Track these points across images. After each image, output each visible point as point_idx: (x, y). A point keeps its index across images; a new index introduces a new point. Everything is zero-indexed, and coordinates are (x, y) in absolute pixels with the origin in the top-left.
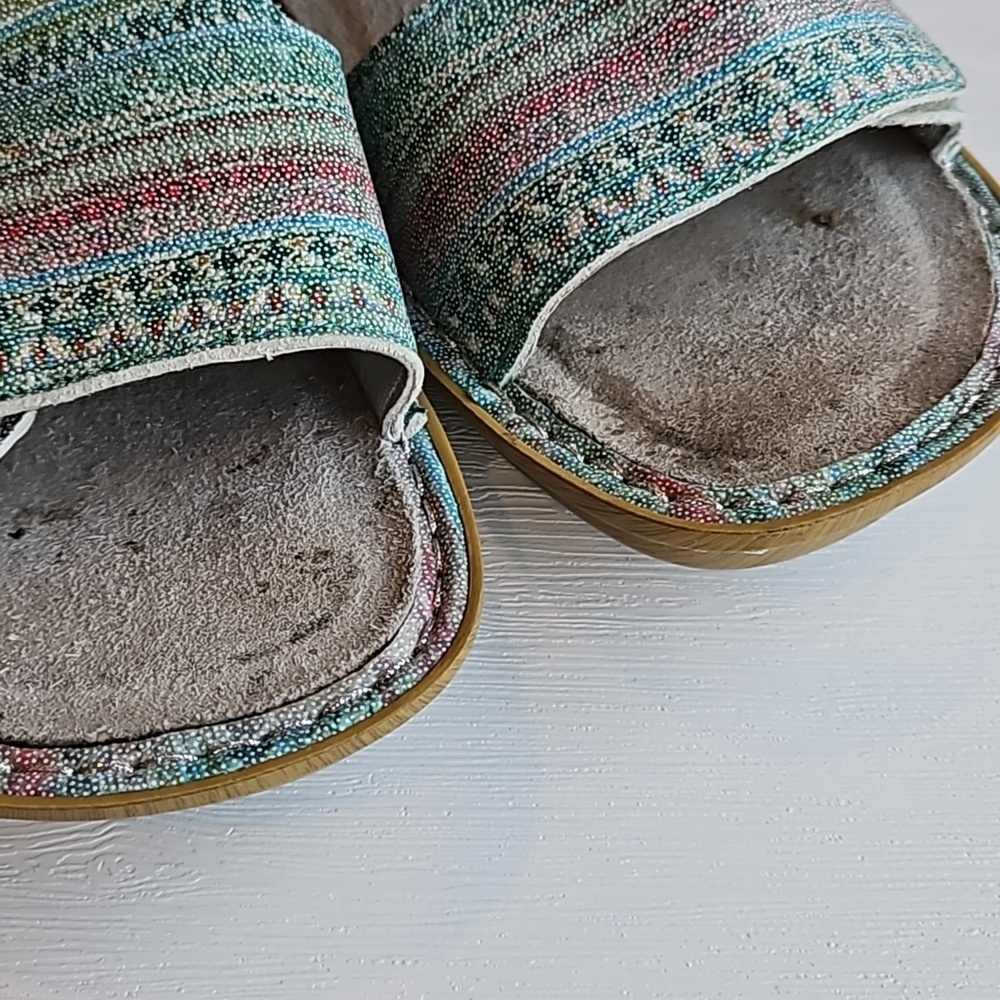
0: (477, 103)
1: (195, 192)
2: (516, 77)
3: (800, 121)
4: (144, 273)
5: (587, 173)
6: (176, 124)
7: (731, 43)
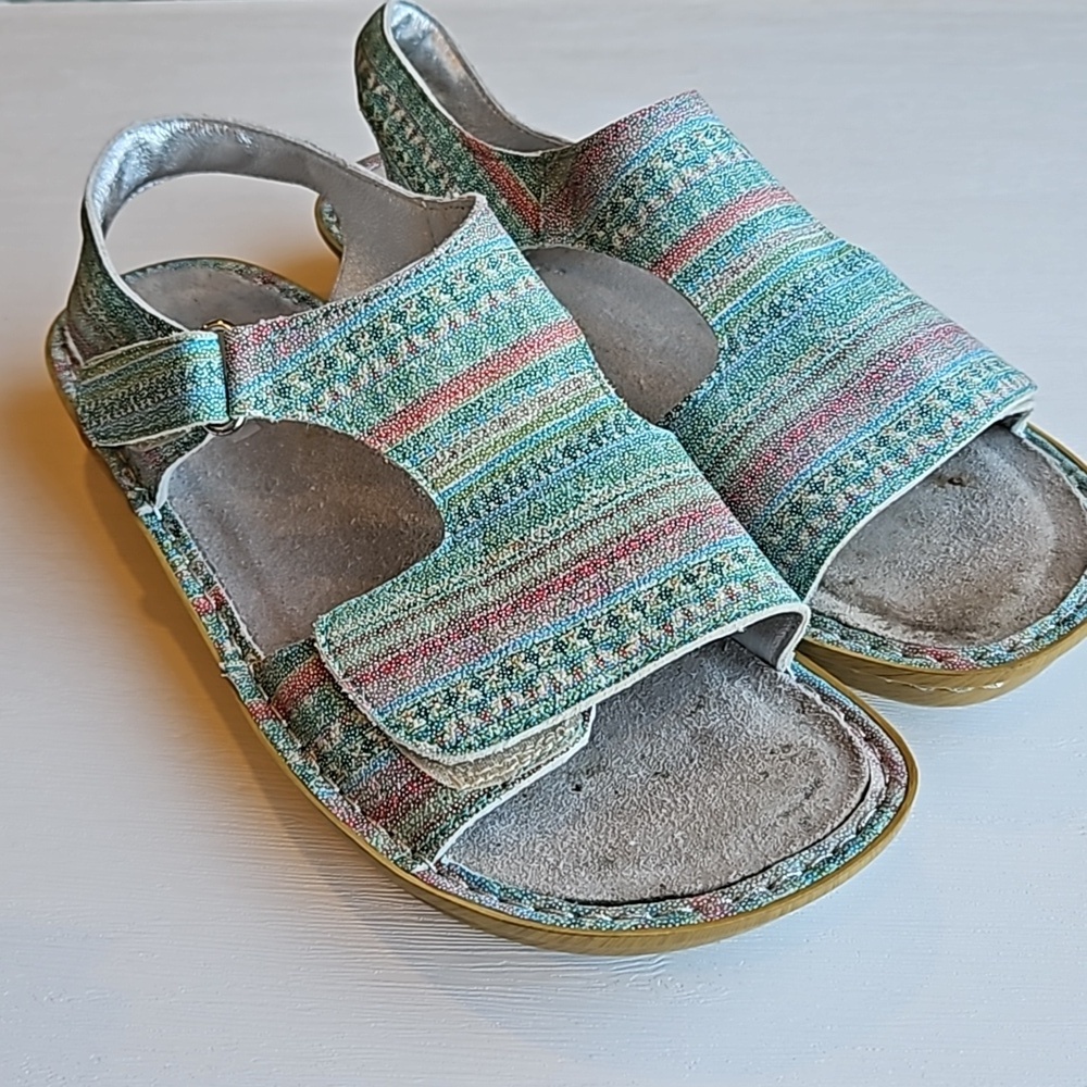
0: (754, 439)
1: (648, 543)
2: (777, 420)
3: (960, 423)
4: (640, 599)
5: (839, 472)
6: (617, 505)
7: (908, 382)
